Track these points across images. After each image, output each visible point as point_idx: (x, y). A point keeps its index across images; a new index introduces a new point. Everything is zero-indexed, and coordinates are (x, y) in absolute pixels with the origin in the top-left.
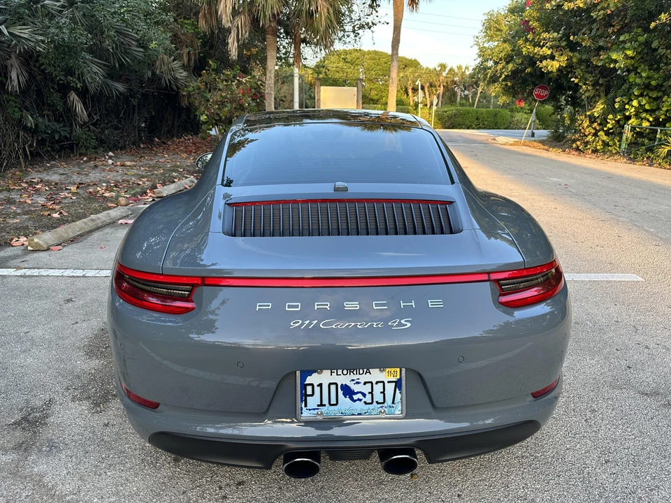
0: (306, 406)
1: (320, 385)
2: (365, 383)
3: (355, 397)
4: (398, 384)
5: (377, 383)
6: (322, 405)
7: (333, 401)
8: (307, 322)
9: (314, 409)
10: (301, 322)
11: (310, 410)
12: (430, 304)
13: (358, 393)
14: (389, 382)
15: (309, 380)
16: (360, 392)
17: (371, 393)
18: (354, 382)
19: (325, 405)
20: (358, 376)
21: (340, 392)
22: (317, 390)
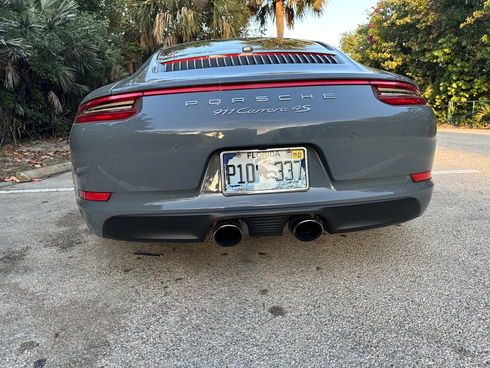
0: (229, 183)
1: (240, 166)
2: (276, 164)
3: (269, 175)
4: (302, 163)
5: (286, 163)
6: (242, 182)
7: (251, 179)
8: (226, 111)
9: (236, 186)
10: (221, 111)
11: (232, 186)
13: (270, 172)
14: (295, 162)
15: (230, 162)
16: (272, 171)
17: (281, 171)
18: (267, 163)
19: (244, 182)
20: (270, 158)
21: (256, 172)
22: (237, 170)
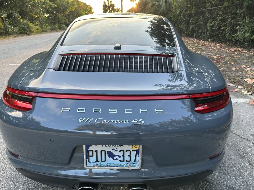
0: (89, 161)
1: (96, 151)
2: (120, 151)
3: (115, 158)
4: (137, 152)
5: (127, 151)
6: (97, 161)
7: (103, 160)
8: (88, 119)
9: (93, 163)
10: (84, 119)
11: (91, 163)
12: (156, 111)
13: (116, 156)
14: (133, 151)
15: (90, 148)
16: (118, 155)
17: (123, 156)
18: (115, 150)
19: (99, 161)
20: (117, 147)
21: (107, 155)
22: (95, 153)
